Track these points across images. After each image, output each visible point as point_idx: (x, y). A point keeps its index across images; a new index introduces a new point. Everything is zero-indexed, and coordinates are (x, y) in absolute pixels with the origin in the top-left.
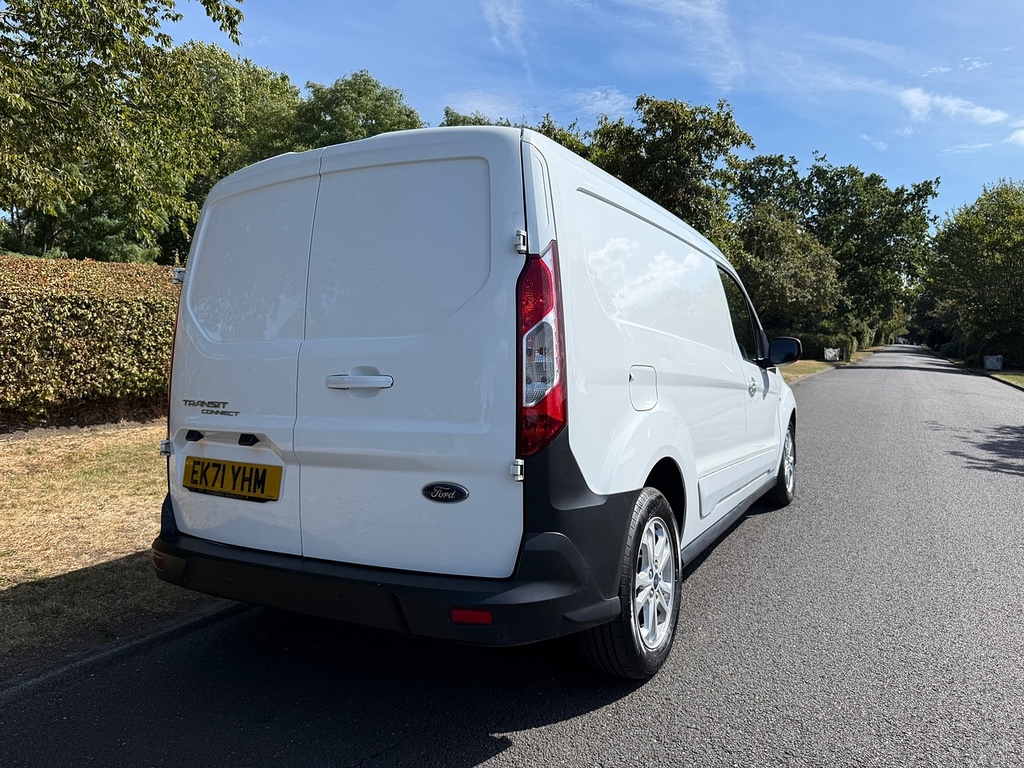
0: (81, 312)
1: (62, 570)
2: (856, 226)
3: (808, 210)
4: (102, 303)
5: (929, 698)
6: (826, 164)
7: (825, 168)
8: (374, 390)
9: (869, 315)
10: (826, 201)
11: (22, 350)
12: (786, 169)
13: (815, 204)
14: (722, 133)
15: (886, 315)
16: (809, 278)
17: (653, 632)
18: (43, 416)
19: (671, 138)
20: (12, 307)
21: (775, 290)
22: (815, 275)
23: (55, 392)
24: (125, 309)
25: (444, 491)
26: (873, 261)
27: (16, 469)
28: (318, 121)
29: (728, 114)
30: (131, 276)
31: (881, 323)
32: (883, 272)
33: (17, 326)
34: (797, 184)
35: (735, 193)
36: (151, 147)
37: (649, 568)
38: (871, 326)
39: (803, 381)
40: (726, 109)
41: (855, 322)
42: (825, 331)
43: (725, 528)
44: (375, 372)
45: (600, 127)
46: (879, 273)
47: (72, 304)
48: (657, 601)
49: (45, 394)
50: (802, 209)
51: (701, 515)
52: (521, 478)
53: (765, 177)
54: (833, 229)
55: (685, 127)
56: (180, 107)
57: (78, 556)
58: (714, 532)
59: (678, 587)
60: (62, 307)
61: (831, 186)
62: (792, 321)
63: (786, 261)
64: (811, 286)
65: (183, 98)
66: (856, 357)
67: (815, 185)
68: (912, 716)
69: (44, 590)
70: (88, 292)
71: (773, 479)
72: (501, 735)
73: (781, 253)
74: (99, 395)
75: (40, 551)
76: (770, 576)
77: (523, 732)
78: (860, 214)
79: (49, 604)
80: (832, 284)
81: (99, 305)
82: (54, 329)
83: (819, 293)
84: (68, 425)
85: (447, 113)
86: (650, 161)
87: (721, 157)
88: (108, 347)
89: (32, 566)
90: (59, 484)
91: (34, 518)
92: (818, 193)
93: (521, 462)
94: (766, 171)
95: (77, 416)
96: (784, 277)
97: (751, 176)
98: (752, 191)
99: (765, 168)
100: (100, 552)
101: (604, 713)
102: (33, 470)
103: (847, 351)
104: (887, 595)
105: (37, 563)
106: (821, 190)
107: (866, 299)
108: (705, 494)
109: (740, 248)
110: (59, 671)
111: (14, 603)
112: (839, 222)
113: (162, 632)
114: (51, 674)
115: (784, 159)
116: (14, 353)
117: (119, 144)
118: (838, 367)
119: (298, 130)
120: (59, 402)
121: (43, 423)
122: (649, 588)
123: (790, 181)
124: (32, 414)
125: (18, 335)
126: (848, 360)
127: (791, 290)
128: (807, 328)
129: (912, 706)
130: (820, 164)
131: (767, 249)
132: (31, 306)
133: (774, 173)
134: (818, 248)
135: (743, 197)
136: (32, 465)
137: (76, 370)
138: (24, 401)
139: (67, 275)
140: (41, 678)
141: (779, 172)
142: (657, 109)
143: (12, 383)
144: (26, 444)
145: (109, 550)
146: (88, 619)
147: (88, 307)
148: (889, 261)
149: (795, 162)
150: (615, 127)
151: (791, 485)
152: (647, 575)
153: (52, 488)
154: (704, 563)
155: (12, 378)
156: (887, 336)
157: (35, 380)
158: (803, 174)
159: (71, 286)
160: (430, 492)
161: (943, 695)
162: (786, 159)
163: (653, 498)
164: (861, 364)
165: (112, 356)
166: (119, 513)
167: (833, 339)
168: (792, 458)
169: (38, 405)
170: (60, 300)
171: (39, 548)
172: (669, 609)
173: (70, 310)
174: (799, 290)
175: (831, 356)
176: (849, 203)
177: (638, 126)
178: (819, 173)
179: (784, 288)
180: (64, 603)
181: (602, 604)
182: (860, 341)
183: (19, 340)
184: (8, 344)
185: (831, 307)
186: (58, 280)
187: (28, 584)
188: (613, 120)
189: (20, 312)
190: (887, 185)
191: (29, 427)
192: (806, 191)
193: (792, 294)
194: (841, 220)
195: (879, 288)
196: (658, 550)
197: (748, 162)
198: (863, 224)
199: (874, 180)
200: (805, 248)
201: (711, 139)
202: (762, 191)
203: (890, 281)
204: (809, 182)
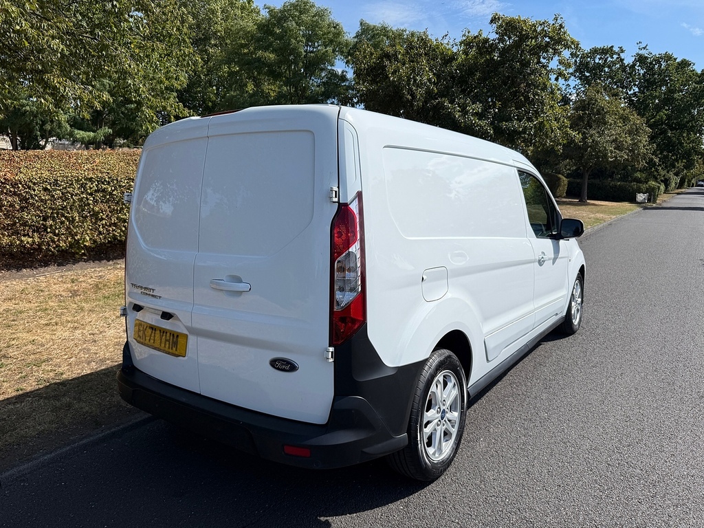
0: (104, 186)
1: (78, 374)
2: (668, 100)
3: (631, 88)
4: (117, 180)
5: (633, 509)
6: (647, 52)
7: (646, 55)
8: (240, 293)
9: (674, 167)
10: (645, 80)
11: (68, 213)
12: (615, 57)
13: (637, 83)
14: (557, 40)
15: (689, 166)
16: (626, 142)
17: (440, 449)
18: (84, 254)
19: (517, 45)
20: (60, 186)
21: (600, 151)
22: (632, 140)
23: (90, 239)
24: (132, 183)
25: (283, 364)
26: (681, 127)
27: (63, 294)
28: (272, 33)
29: (561, 25)
30: (135, 160)
31: (685, 171)
32: (688, 135)
33: (64, 197)
34: (623, 68)
35: (575, 76)
36: (151, 66)
37: (437, 407)
38: (677, 174)
39: (615, 221)
40: (559, 21)
41: (663, 173)
42: (638, 181)
43: (511, 363)
44: (239, 280)
45: (464, 38)
46: (685, 135)
47: (98, 181)
48: (444, 427)
49: (84, 241)
50: (627, 88)
51: (487, 360)
52: (331, 360)
53: (598, 63)
54: (649, 103)
55: (527, 37)
56: (171, 35)
57: (89, 363)
58: (500, 368)
59: (463, 415)
60: (92, 184)
61: (650, 69)
62: (613, 173)
63: (609, 130)
64: (627, 149)
65: (173, 29)
66: (662, 199)
67: (637, 68)
68: (616, 524)
69: (64, 388)
70: (108, 173)
71: (562, 318)
72: (326, 518)
73: (605, 123)
74: (118, 240)
75: (67, 359)
76: (544, 396)
77: (340, 517)
78: (671, 91)
79: (67, 400)
80: (644, 146)
81: (115, 182)
82: (88, 199)
83: (634, 153)
84: (100, 259)
85: (361, 24)
86: (502, 63)
87: (556, 58)
88: (122, 209)
89: (60, 370)
90: (86, 306)
91: (67, 334)
92: (639, 74)
93: (331, 349)
94: (600, 59)
95: (106, 254)
96: (607, 142)
97: (588, 63)
98: (588, 74)
99: (598, 56)
100: (103, 361)
101: (398, 505)
102: (75, 294)
103: (654, 195)
104: (627, 417)
105: (64, 368)
106: (642, 72)
107: (672, 156)
108: (490, 346)
109: (567, 127)
110: (64, 450)
111: (45, 398)
112: (655, 98)
113: (131, 423)
114: (59, 452)
115: (614, 49)
116: (63, 215)
117: (130, 66)
118: (645, 208)
119: (259, 40)
120: (93, 246)
121: (85, 259)
122: (437, 420)
123: (618, 66)
124: (77, 253)
125: (65, 203)
126: (655, 202)
127: (611, 152)
128: (625, 178)
129: (618, 515)
130: (643, 52)
131: (594, 121)
132: (72, 184)
133: (606, 61)
134: (636, 119)
135: (580, 79)
136: (74, 291)
137: (103, 225)
138: (71, 246)
139: (95, 162)
140: (53, 454)
141: (609, 59)
142: (507, 24)
143: (63, 234)
144: (71, 276)
145: (108, 359)
146: (87, 412)
147: (109, 183)
148: (693, 126)
149: (622, 51)
150: (475, 38)
151: (578, 320)
152: (435, 412)
153: (82, 309)
154: (500, 383)
155: (63, 231)
156: (689, 181)
157: (77, 232)
158: (629, 59)
159: (97, 170)
160: (275, 363)
161: (644, 507)
162: (616, 49)
163: (442, 358)
164: (665, 205)
165: (126, 215)
166: (119, 331)
167: (644, 186)
168: (580, 300)
169: (80, 248)
170: (90, 180)
171: (66, 357)
172: (454, 431)
173: (97, 186)
174: (618, 152)
175: (641, 199)
176: (664, 82)
177: (493, 36)
178: (641, 59)
179: (605, 149)
180: (75, 399)
181: (393, 440)
182: (667, 186)
183: (66, 207)
184: (59, 209)
185: (643, 164)
186: (89, 166)
187: (55, 384)
188: (474, 33)
189: (65, 188)
190: (694, 67)
191: (76, 261)
192: (630, 74)
193: (612, 154)
194: (656, 96)
195: (683, 147)
196: (446, 393)
197: (586, 52)
198: (674, 99)
199: (685, 64)
200: (625, 119)
201: (548, 44)
202: (595, 74)
203: (693, 142)
204: (633, 66)
